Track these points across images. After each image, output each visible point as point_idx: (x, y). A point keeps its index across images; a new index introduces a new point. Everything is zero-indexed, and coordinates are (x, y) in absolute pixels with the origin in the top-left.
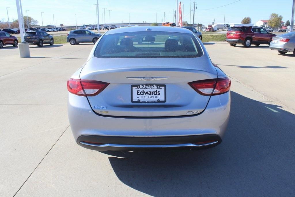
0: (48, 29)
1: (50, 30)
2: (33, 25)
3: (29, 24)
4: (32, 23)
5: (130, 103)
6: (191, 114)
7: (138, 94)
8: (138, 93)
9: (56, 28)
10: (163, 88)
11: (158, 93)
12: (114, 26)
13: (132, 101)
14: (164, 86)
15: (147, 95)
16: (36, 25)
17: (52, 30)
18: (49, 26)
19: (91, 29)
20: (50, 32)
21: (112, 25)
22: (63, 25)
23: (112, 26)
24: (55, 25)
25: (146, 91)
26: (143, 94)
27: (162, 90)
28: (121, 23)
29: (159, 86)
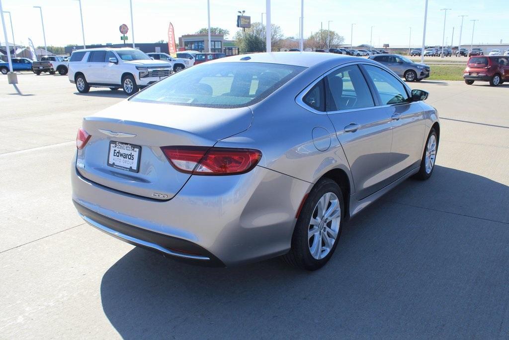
0: (359, 52)
1: (361, 53)
2: (336, 44)
3: (330, 43)
4: (335, 42)
5: (105, 166)
6: (157, 197)
7: (115, 155)
8: (115, 153)
9: (373, 51)
10: (137, 150)
11: (131, 157)
12: (479, 49)
13: (109, 164)
14: (140, 148)
15: (122, 158)
16: (340, 44)
17: (365, 53)
18: (362, 46)
19: (432, 54)
20: (361, 56)
21: (475, 47)
22: (388, 45)
23: (474, 49)
24: (372, 45)
25: (122, 151)
26: (118, 156)
27: (136, 153)
28: (498, 43)
29: (134, 146)
